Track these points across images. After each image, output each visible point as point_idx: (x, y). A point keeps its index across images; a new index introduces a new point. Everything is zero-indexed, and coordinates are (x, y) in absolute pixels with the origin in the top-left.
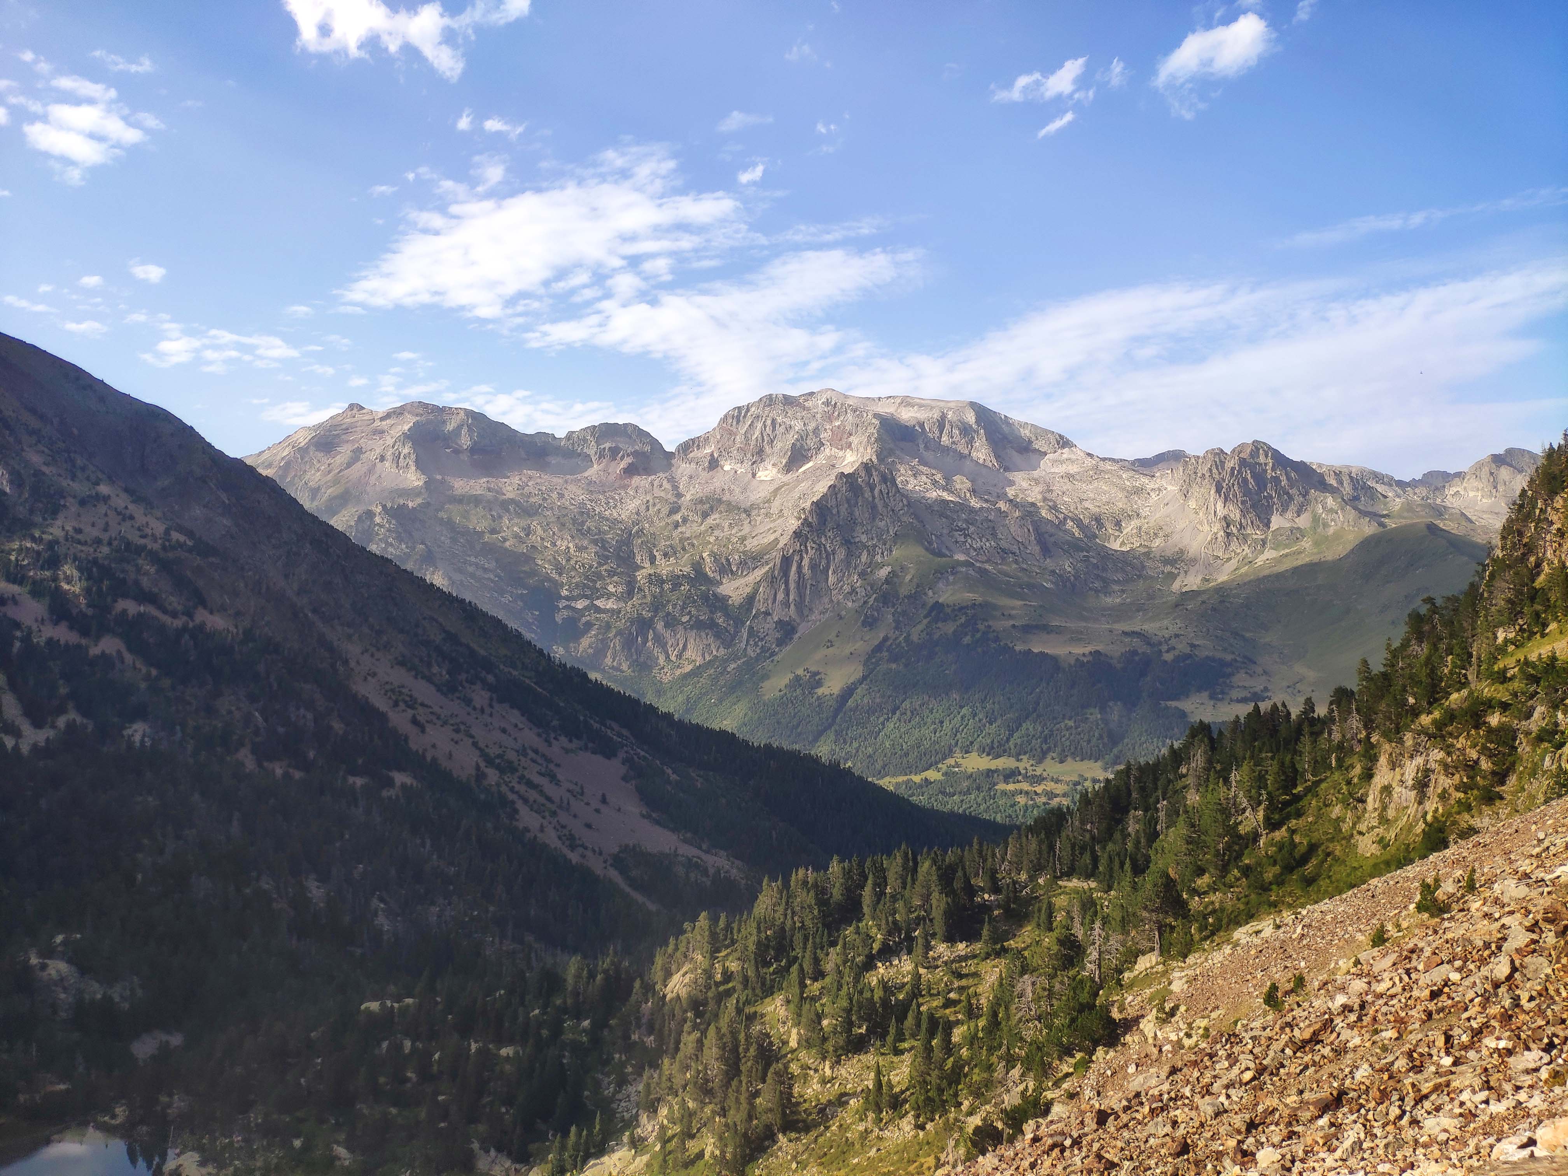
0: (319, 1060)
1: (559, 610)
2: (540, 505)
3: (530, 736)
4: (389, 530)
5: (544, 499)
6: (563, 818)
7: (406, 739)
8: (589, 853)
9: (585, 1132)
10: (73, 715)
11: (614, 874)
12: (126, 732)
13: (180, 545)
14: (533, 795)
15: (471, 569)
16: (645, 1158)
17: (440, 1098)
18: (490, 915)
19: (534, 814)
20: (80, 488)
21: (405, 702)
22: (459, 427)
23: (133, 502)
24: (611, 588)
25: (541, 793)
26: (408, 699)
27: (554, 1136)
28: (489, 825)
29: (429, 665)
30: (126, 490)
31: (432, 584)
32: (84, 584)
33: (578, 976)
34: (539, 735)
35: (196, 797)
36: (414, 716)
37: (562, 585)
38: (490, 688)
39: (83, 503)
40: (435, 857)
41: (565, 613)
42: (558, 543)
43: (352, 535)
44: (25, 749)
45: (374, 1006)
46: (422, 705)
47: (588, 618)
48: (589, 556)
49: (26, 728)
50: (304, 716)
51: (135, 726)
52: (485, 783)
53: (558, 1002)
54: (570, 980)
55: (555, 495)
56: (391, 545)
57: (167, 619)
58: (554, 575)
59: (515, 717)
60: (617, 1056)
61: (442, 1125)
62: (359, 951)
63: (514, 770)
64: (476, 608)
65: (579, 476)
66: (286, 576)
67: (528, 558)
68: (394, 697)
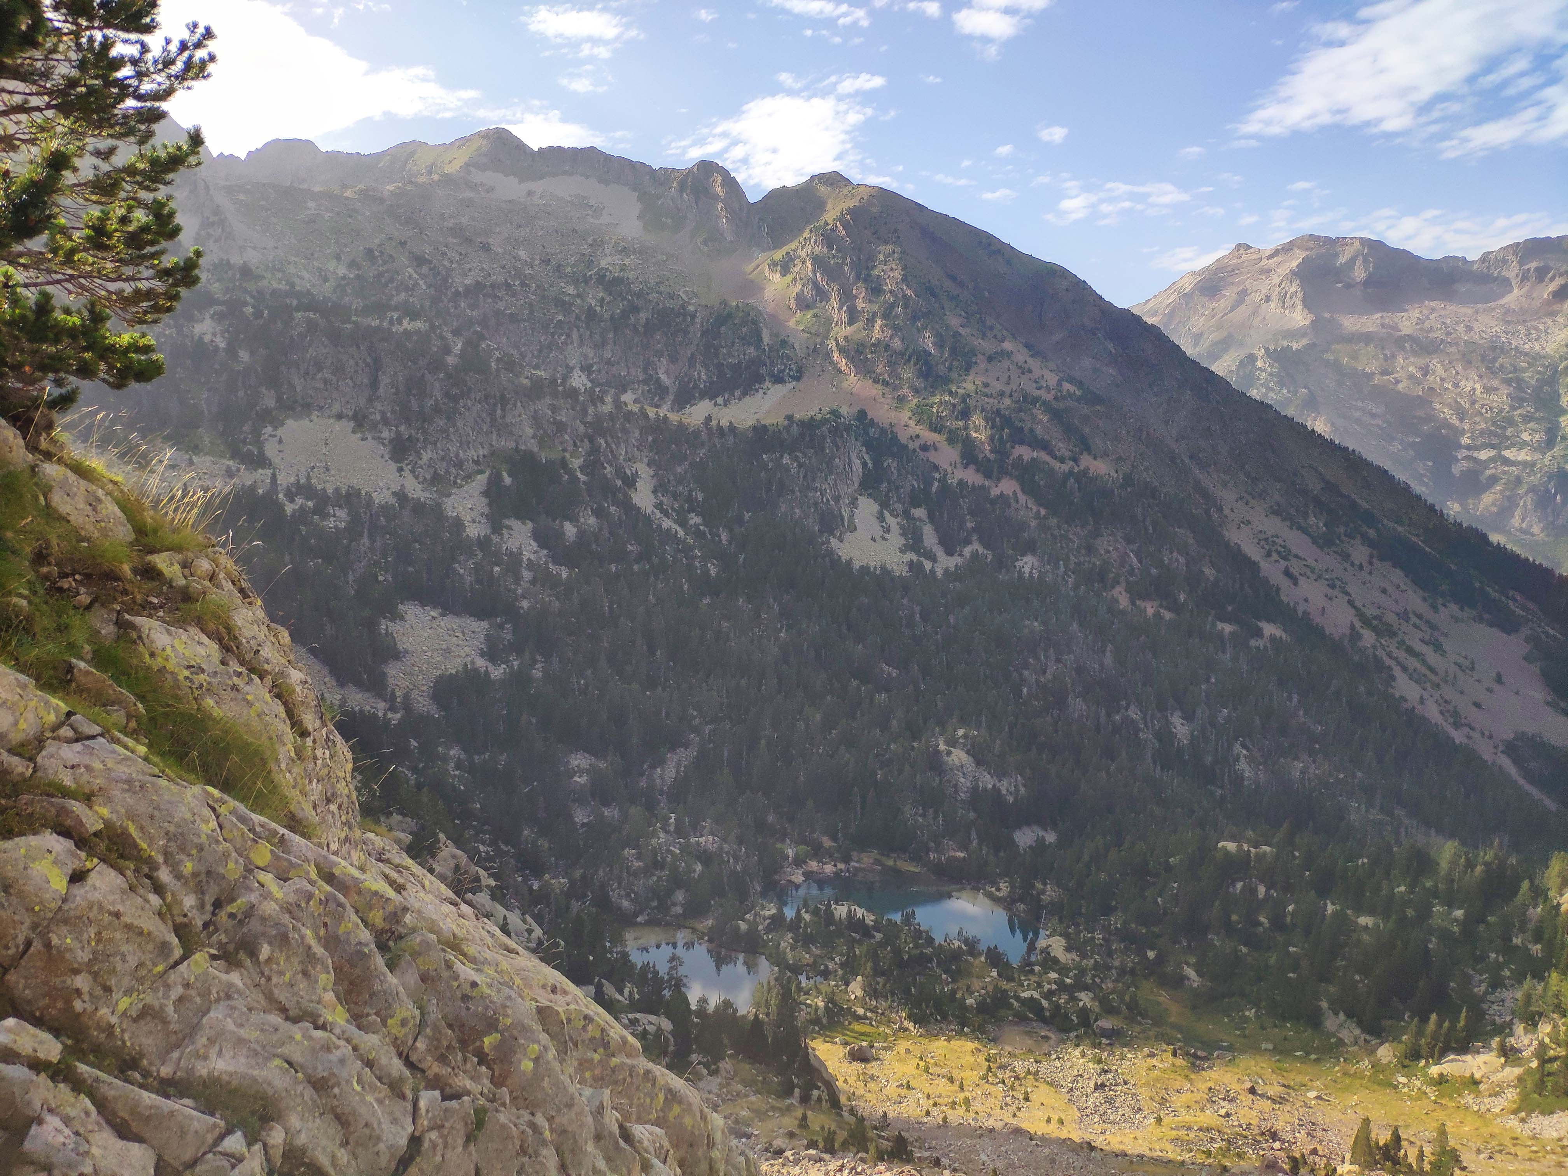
0: (1176, 885)
1: (1458, 460)
2: (1442, 341)
3: (1415, 600)
4: (1270, 374)
5: (1449, 334)
6: (1448, 692)
7: (1278, 589)
8: (1476, 735)
9: (1446, 1024)
10: (976, 546)
11: (1506, 762)
12: (1020, 563)
13: (1070, 395)
14: (1413, 663)
15: (1357, 414)
16: (1518, 1071)
17: (1291, 949)
18: (1356, 781)
19: (1413, 684)
20: (987, 345)
21: (1279, 553)
22: (1353, 259)
23: (1032, 356)
24: (1525, 436)
25: (1424, 662)
26: (1280, 549)
27: (1411, 1018)
28: (1362, 688)
29: (1306, 516)
30: (1027, 346)
31: (1313, 430)
32: (989, 432)
33: (1453, 863)
34: (1424, 600)
35: (1075, 626)
36: (1287, 568)
37: (1463, 432)
38: (1371, 544)
39: (990, 359)
40: (1301, 713)
41: (1465, 464)
42: (1462, 384)
43: (1233, 381)
44: (939, 573)
45: (1231, 846)
46: (1296, 556)
47: (1493, 471)
48: (1501, 399)
49: (940, 554)
50: (1177, 560)
51: (1025, 559)
52: (1360, 644)
53: (1428, 884)
54: (1444, 865)
55: (1461, 328)
56: (1272, 389)
57: (1056, 464)
58: (1455, 421)
59: (1397, 576)
60: (1493, 956)
61: (1291, 975)
62: (1219, 792)
63: (1393, 634)
64: (1360, 457)
65: (1493, 304)
66: (1166, 423)
67: (1424, 402)
68: (1267, 547)
